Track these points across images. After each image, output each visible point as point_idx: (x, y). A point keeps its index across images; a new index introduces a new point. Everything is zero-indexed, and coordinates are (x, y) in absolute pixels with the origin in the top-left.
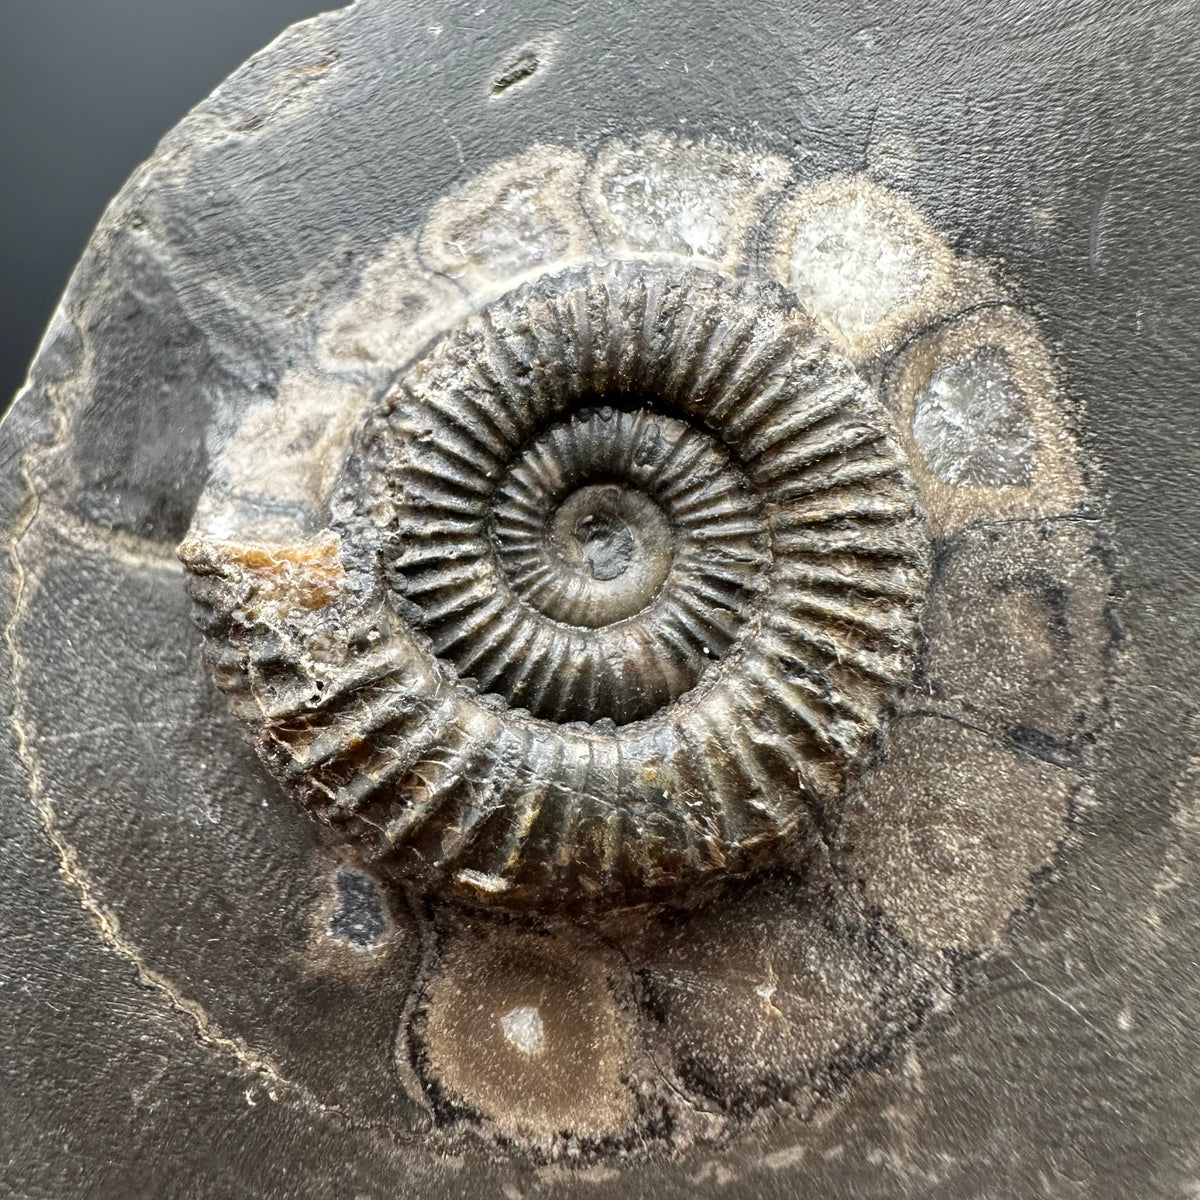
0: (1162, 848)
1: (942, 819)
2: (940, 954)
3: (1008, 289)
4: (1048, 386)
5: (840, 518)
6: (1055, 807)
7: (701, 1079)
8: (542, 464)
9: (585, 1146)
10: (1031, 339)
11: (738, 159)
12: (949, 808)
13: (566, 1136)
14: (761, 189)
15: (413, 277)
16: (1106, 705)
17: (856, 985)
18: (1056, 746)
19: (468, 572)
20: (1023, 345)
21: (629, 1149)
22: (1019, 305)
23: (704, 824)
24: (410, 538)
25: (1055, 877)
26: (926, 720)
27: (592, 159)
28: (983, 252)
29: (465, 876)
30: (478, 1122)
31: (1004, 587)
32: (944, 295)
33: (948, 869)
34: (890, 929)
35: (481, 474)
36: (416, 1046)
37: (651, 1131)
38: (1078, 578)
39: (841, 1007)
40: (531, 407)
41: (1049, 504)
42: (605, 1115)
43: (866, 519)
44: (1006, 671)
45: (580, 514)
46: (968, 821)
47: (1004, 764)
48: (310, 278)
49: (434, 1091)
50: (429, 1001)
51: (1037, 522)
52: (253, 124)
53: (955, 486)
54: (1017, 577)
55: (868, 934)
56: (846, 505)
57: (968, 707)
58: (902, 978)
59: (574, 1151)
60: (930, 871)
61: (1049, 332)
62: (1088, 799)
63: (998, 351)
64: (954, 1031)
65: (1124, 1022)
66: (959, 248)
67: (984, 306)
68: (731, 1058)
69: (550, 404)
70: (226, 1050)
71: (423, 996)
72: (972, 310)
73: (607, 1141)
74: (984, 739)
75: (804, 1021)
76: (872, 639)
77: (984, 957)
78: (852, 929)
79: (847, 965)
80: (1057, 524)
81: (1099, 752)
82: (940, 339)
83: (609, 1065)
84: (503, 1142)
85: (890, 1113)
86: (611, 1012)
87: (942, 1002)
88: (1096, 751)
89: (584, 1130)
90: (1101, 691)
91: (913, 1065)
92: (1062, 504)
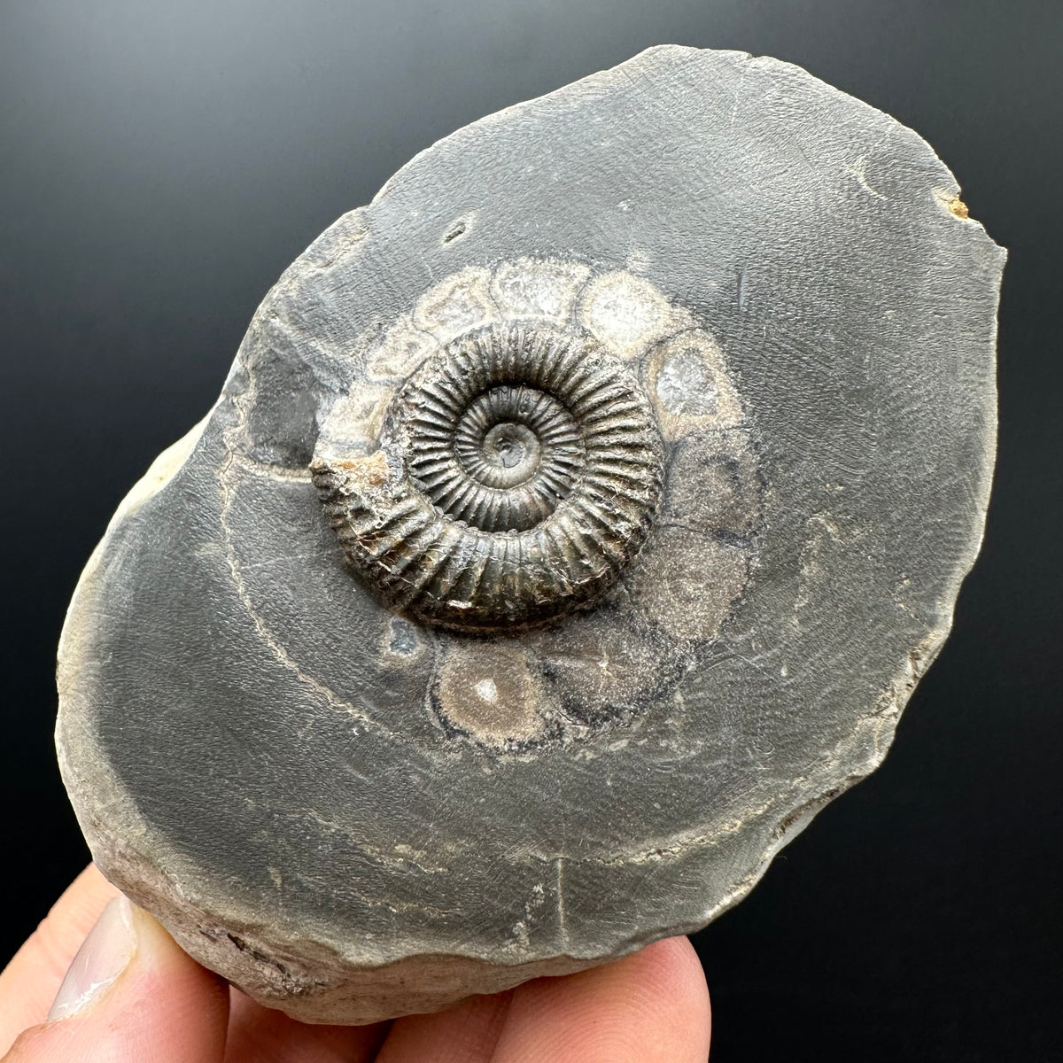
0: (797, 586)
1: (684, 576)
2: (688, 642)
3: (698, 321)
4: (722, 366)
5: (613, 429)
6: (740, 567)
7: (575, 710)
8: (477, 415)
9: (520, 745)
10: (711, 344)
11: (564, 268)
12: (686, 570)
13: (510, 740)
14: (576, 282)
15: (412, 333)
16: (762, 516)
17: (648, 659)
18: (738, 538)
19: (445, 465)
20: (708, 347)
21: (542, 746)
22: (704, 328)
23: (561, 573)
24: (418, 451)
25: (743, 602)
26: (672, 528)
27: (494, 272)
28: (685, 304)
29: (453, 603)
30: (468, 737)
31: (706, 463)
32: (668, 326)
33: (689, 600)
34: (663, 631)
35: (449, 421)
36: (435, 700)
37: (552, 736)
38: (743, 457)
39: (641, 670)
40: (470, 388)
41: (726, 422)
42: (530, 729)
43: (625, 429)
44: (710, 503)
45: (496, 438)
46: (697, 577)
47: (712, 548)
48: (361, 337)
49: (445, 723)
50: (440, 678)
51: (721, 431)
52: (328, 264)
53: (679, 416)
54: (713, 458)
55: (652, 634)
56: (615, 423)
57: (692, 522)
58: (670, 655)
59: (515, 748)
60: (680, 601)
61: (721, 340)
62: (756, 563)
63: (696, 351)
64: (699, 680)
65: (784, 673)
66: (673, 303)
67: (687, 329)
68: (589, 698)
69: (478, 386)
70: (343, 709)
71: (436, 677)
72: (682, 331)
73: (531, 742)
74: (701, 536)
75: (623, 678)
76: (633, 484)
77: (710, 643)
78: (644, 632)
79: (642, 649)
80: (731, 432)
81: (760, 540)
82: (667, 346)
83: (529, 705)
84: (480, 745)
85: (669, 721)
86: (529, 679)
87: (691, 666)
88: (758, 540)
89: (519, 737)
90: (759, 510)
91: (679, 697)
92: (733, 422)
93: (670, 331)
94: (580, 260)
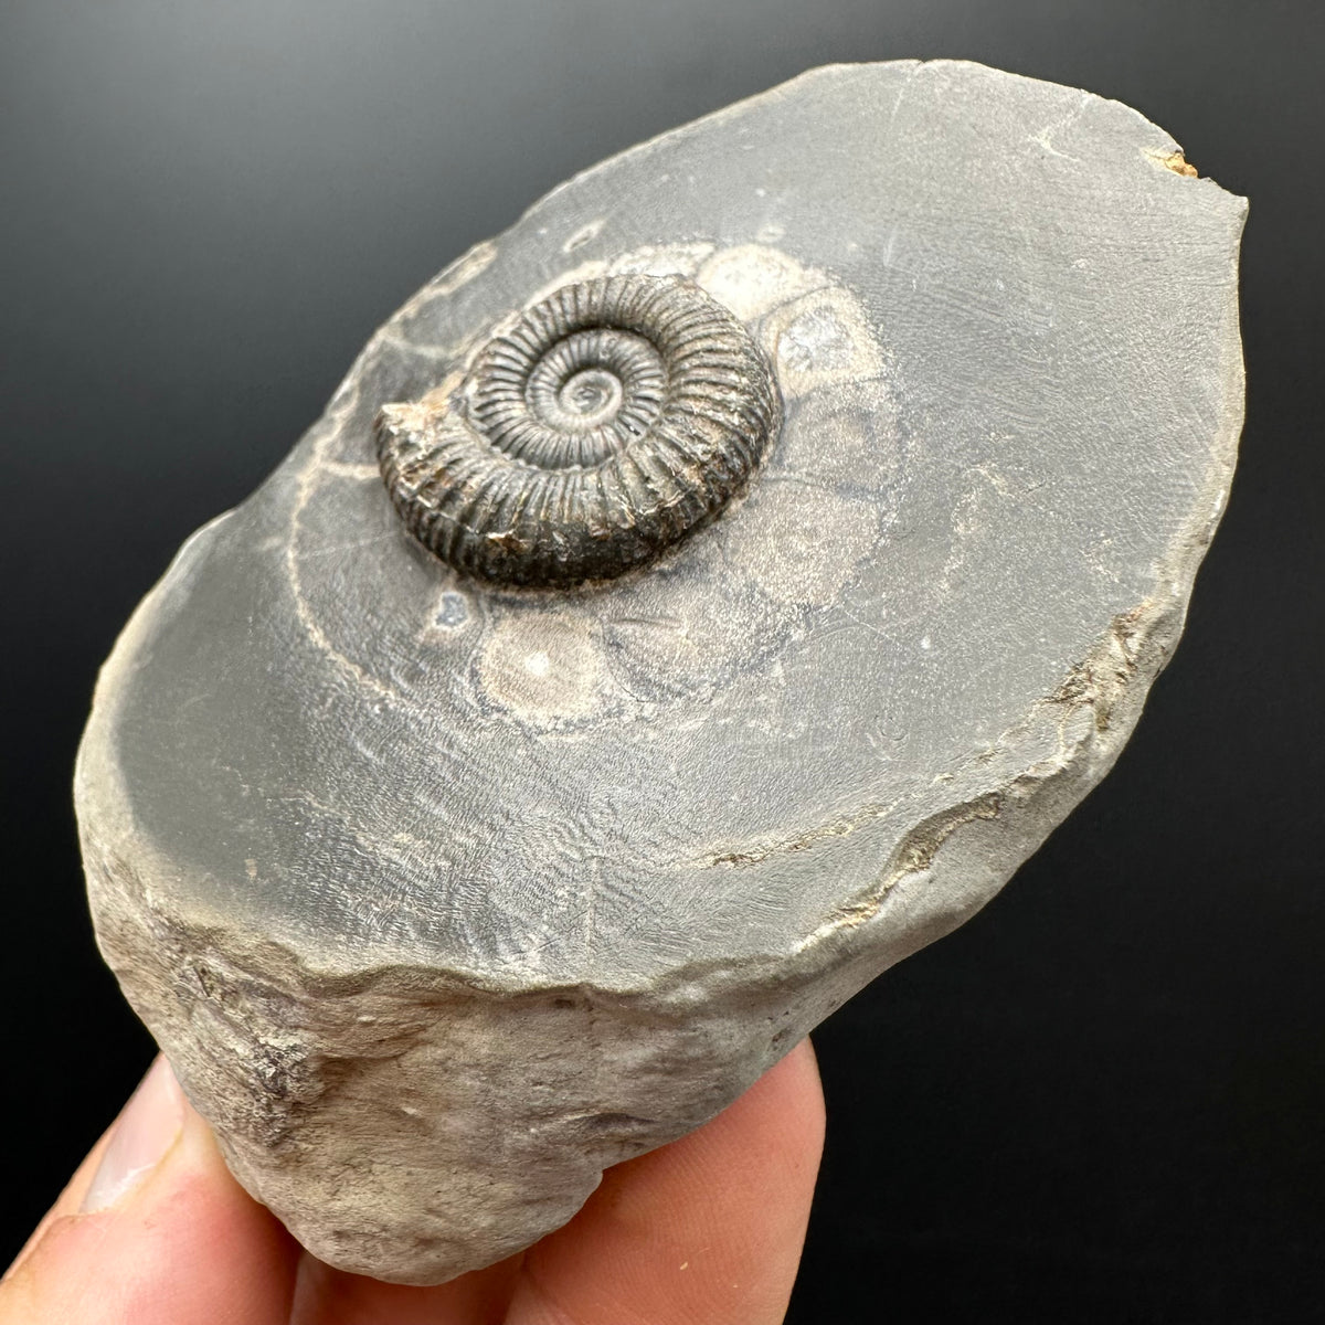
0: (949, 545)
1: (794, 533)
2: (795, 607)
3: (834, 280)
4: (859, 320)
6: (870, 524)
7: (641, 682)
8: (557, 363)
9: (567, 724)
10: (847, 300)
12: (798, 527)
13: (557, 718)
14: (696, 258)
16: (901, 469)
17: (740, 625)
18: (869, 493)
20: (845, 304)
21: (595, 725)
22: (840, 285)
23: (621, 499)
24: (483, 393)
25: (873, 563)
26: (783, 483)
28: (819, 266)
29: (492, 536)
30: (505, 713)
31: (834, 414)
32: (796, 287)
33: (799, 558)
34: (763, 594)
35: (519, 363)
36: (474, 673)
37: (609, 714)
38: (880, 406)
39: (729, 637)
40: (547, 332)
41: (862, 374)
42: (583, 705)
44: (834, 455)
45: (576, 388)
46: (812, 533)
47: (837, 504)
49: (481, 701)
50: (485, 651)
51: (854, 383)
54: (841, 410)
55: (748, 598)
57: (810, 475)
58: (769, 621)
59: (561, 727)
60: (787, 562)
61: (859, 295)
62: (892, 519)
63: (829, 309)
64: (806, 651)
65: (926, 644)
66: (805, 267)
67: (820, 289)
69: (557, 330)
70: (369, 687)
71: (481, 649)
72: (812, 292)
73: (581, 720)
74: (822, 491)
75: (706, 646)
77: (825, 609)
78: (738, 596)
79: (734, 614)
80: (866, 384)
81: (899, 495)
82: (795, 306)
83: (586, 680)
84: (519, 723)
85: (762, 698)
86: (589, 651)
87: (797, 635)
88: (896, 494)
89: (567, 715)
90: (898, 461)
91: (778, 671)
92: (869, 372)
93: (797, 292)
94: (703, 241)
